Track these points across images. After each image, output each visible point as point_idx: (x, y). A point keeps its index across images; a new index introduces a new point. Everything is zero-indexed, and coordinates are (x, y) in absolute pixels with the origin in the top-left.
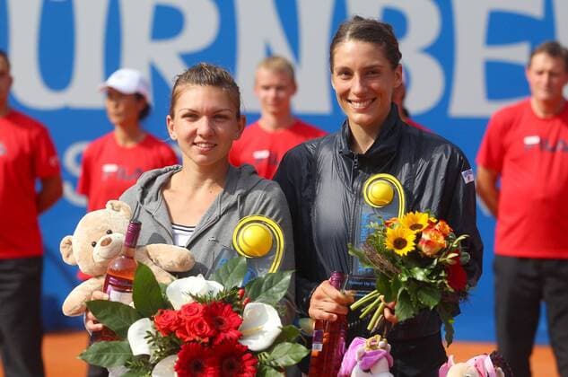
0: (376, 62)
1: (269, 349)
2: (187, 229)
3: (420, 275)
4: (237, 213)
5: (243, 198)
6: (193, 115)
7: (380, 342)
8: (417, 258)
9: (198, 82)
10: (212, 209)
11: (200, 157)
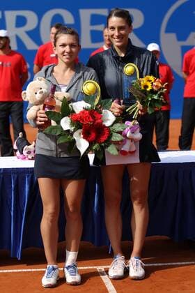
0: (123, 25)
1: (112, 125)
2: (64, 86)
3: (156, 97)
4: (82, 79)
5: (83, 73)
6: (64, 45)
7: (137, 123)
8: (152, 92)
9: (65, 33)
10: (73, 78)
11: (66, 60)
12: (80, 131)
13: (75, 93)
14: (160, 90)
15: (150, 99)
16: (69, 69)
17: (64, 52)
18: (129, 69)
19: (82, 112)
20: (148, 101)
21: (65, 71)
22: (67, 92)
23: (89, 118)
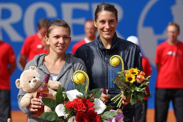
5: (73, 64)
6: (57, 37)
11: (59, 51)
12: (74, 117)
13: (65, 82)
14: (143, 82)
15: (133, 91)
16: (60, 59)
17: (58, 43)
18: (114, 60)
19: (76, 100)
20: (131, 92)
21: (55, 61)
22: (58, 80)
23: (82, 106)
